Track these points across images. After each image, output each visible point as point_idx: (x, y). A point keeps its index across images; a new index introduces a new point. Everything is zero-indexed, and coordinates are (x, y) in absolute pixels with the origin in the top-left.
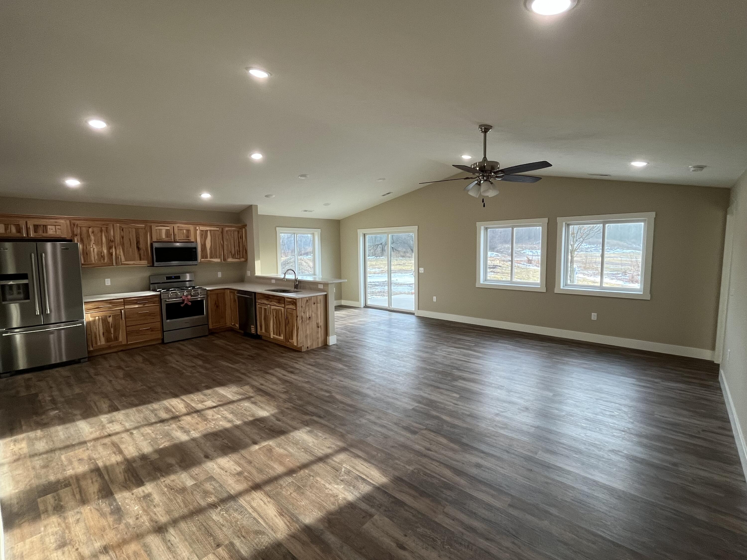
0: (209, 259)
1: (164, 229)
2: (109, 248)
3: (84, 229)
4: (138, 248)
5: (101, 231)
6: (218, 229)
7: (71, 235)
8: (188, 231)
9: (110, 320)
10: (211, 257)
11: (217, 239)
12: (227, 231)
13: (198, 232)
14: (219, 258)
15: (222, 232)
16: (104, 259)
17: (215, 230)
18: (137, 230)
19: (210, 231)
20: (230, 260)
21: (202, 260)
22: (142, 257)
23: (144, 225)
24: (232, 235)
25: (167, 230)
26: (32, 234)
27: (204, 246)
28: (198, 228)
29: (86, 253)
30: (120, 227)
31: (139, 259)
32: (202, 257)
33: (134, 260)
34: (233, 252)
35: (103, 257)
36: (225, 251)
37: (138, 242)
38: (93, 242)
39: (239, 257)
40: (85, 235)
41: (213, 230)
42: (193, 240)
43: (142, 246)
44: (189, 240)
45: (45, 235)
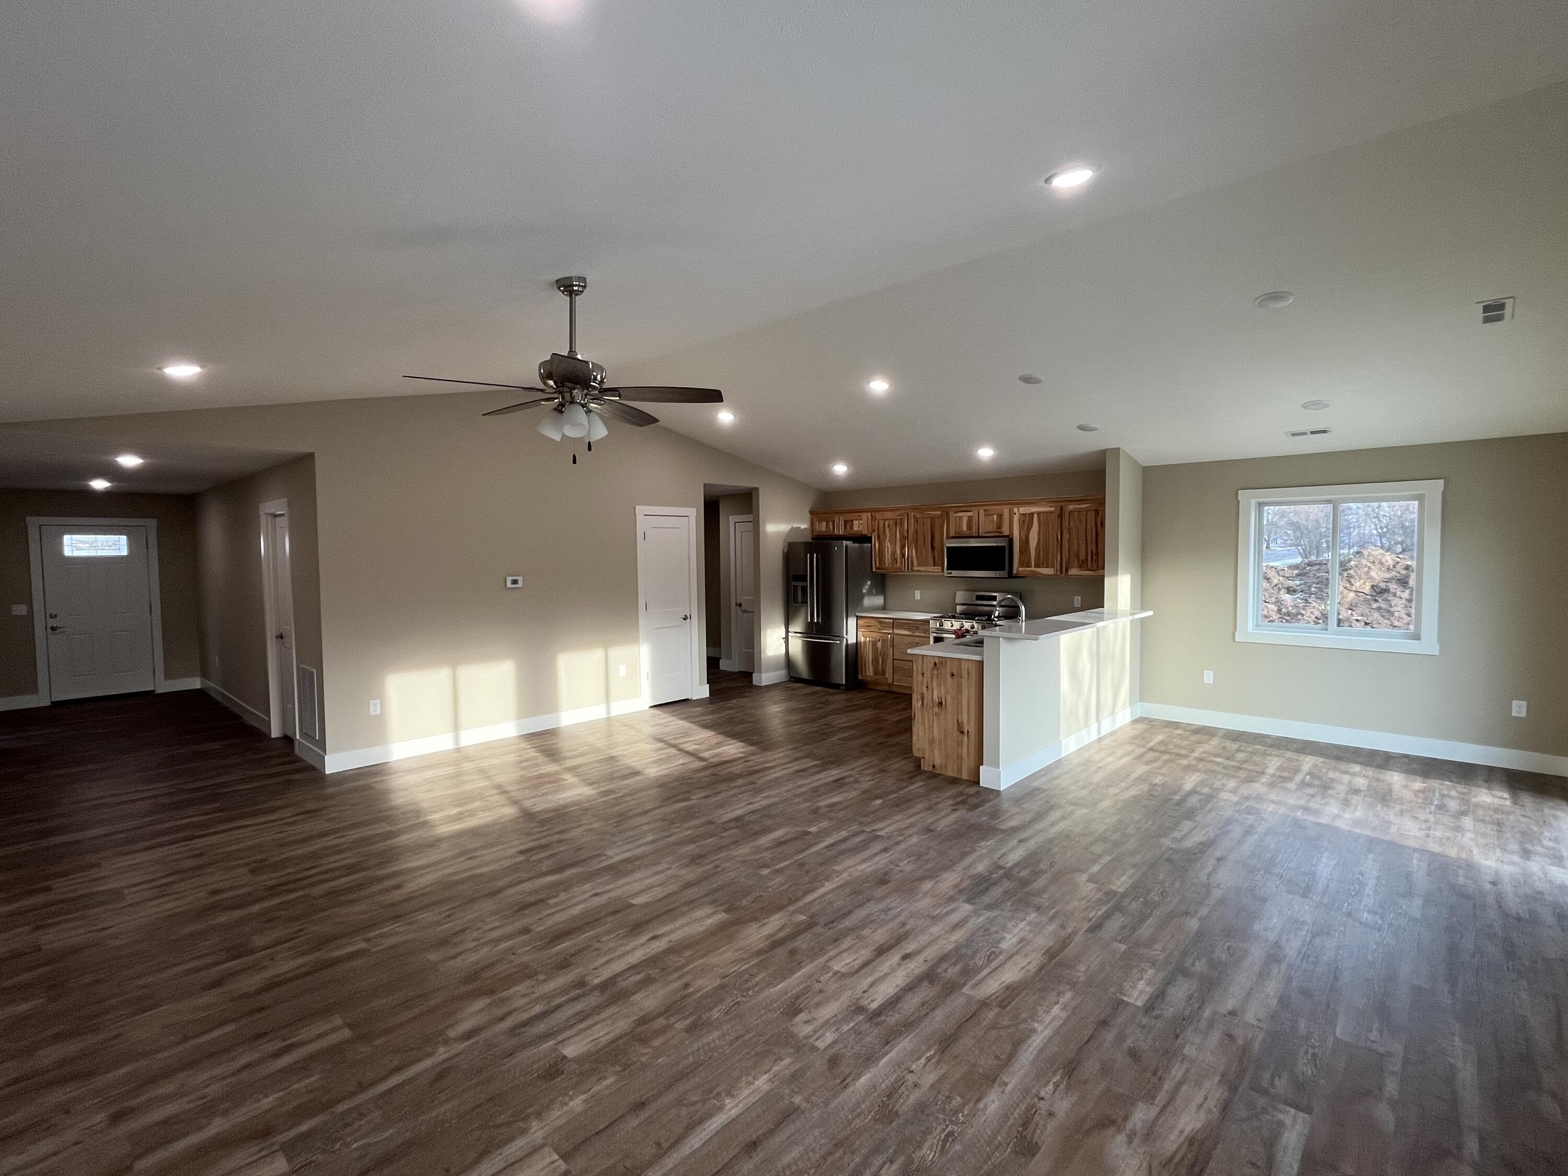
0: (1033, 569)
1: (965, 516)
2: (903, 547)
3: (881, 523)
4: (933, 547)
5: (896, 525)
6: (1053, 509)
7: (870, 531)
8: (1000, 516)
9: (879, 644)
10: (1037, 566)
11: (1051, 527)
12: (1070, 512)
13: (1016, 518)
14: (1053, 567)
15: (1061, 515)
16: (897, 563)
17: (1047, 513)
18: (933, 519)
19: (1039, 513)
20: (1074, 571)
21: (1020, 569)
22: (937, 561)
23: (940, 512)
24: (1083, 518)
25: (970, 517)
26: (841, 532)
27: (1025, 543)
28: (1016, 510)
29: (881, 553)
30: (915, 516)
31: (932, 563)
32: (1022, 564)
33: (927, 565)
34: (1082, 557)
35: (896, 560)
36: (1065, 553)
37: (933, 539)
38: (888, 539)
39: (1095, 567)
40: (881, 531)
41: (1044, 513)
42: (1006, 531)
43: (936, 544)
44: (1000, 532)
45: (851, 531)
